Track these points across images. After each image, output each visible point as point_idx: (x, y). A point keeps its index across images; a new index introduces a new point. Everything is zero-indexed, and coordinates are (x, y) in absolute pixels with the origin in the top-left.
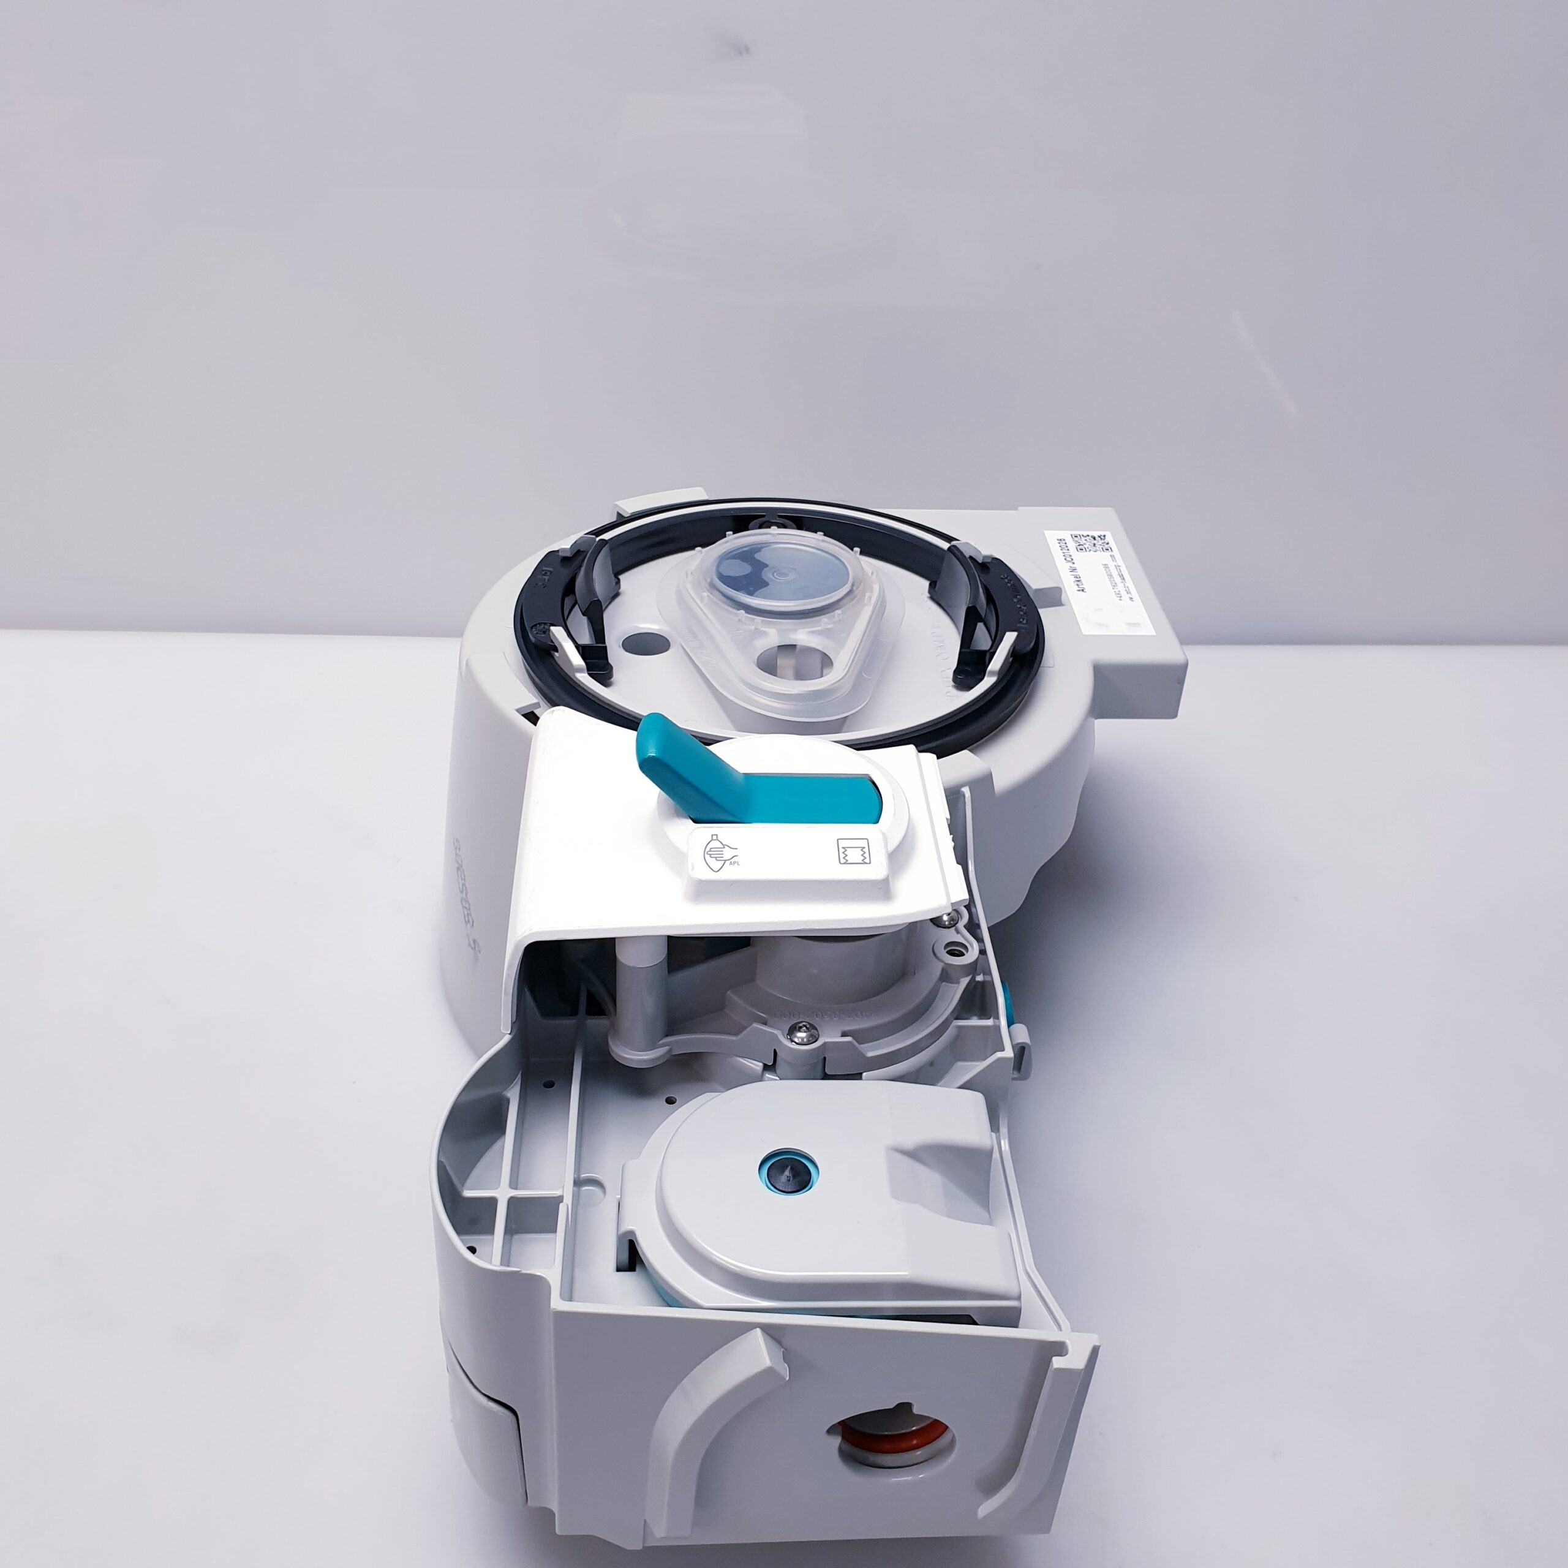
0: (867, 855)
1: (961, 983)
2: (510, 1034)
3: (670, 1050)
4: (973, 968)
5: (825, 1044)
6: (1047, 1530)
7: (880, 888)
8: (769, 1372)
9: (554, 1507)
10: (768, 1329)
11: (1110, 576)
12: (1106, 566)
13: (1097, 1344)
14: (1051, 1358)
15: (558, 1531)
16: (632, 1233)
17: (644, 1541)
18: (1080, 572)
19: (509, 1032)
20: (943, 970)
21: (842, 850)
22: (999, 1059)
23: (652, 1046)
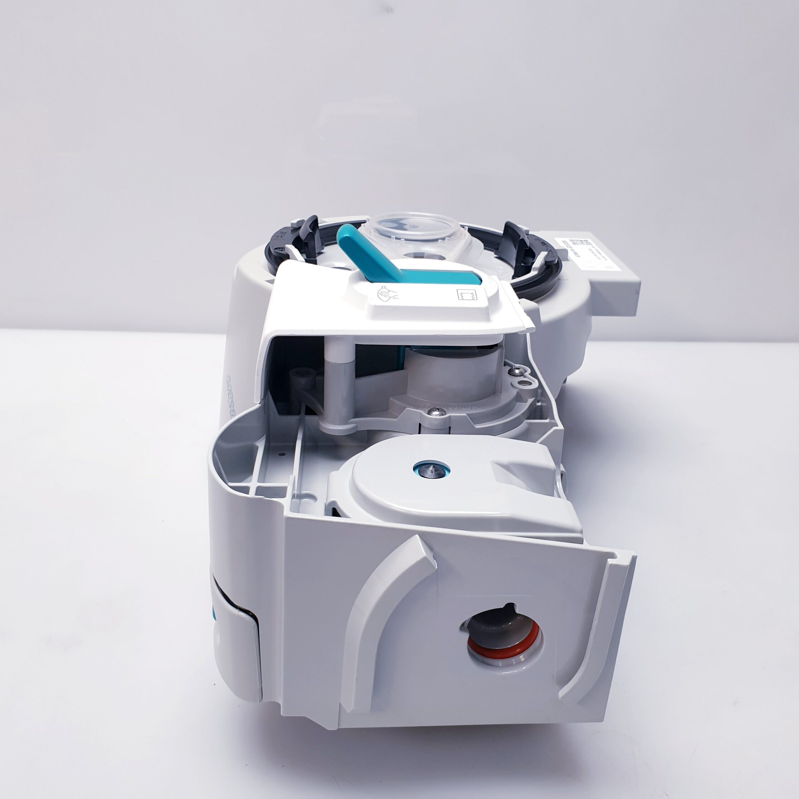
0: (475, 296)
1: (528, 402)
2: (259, 404)
3: (356, 427)
4: (534, 393)
5: (450, 417)
6: (601, 719)
7: (483, 313)
8: (425, 559)
9: (281, 702)
10: (424, 536)
11: (593, 252)
12: (590, 250)
13: (635, 555)
14: (607, 560)
15: (282, 714)
16: (334, 503)
17: (339, 725)
18: (576, 251)
19: (259, 402)
20: (518, 393)
21: (459, 294)
22: (556, 430)
23: (346, 423)
